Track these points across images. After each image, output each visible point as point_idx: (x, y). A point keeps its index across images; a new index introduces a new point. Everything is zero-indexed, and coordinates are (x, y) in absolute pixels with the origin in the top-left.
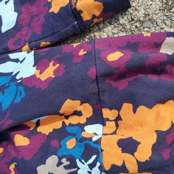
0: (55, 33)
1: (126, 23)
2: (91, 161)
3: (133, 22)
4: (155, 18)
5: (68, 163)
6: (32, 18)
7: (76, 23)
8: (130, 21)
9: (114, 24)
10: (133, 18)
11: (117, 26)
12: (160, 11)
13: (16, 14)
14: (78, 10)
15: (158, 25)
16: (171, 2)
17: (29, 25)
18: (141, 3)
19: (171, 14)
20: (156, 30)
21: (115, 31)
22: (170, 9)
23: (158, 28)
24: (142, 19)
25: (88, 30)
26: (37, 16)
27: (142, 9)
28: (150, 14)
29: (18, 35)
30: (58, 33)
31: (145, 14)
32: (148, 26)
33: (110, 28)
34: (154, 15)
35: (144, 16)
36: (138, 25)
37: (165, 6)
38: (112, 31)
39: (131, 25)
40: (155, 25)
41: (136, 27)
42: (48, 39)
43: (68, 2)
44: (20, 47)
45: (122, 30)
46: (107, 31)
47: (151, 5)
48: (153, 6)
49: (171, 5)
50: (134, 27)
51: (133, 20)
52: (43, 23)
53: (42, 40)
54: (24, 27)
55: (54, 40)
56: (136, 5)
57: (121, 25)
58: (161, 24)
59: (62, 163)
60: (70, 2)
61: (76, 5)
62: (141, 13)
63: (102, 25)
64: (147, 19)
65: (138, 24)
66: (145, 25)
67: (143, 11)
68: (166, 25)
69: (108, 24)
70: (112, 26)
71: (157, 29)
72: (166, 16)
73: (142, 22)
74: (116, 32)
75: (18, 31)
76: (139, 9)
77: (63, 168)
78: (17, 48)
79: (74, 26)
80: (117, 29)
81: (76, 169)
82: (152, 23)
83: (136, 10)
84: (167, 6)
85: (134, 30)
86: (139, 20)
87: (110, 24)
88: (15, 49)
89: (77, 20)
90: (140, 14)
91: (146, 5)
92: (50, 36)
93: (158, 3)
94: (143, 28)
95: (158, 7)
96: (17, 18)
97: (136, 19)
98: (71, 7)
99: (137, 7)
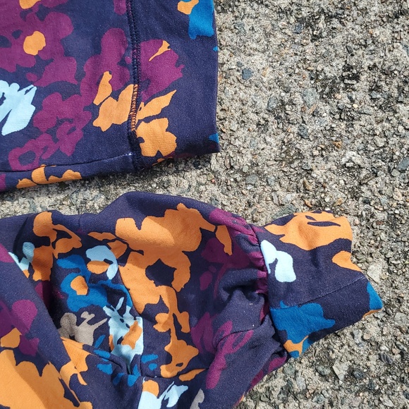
0: (93, 161)
1: (221, 170)
2: (119, 306)
3: (232, 172)
4: (266, 172)
5: (93, 315)
6: (60, 122)
7: (130, 154)
8: (227, 169)
9: (201, 168)
10: (232, 164)
11: (205, 172)
12: (275, 162)
13: (33, 108)
14: (138, 136)
15: (268, 185)
16: (294, 152)
17: (51, 132)
18: (248, 142)
19: (292, 170)
20: (264, 191)
21: (202, 180)
22: (291, 163)
23: (268, 188)
24: (245, 169)
25: (158, 169)
26: (70, 121)
27: (249, 153)
28: (259, 164)
29: (29, 146)
30: (97, 162)
31: (251, 161)
32: (253, 183)
33: (195, 174)
34: (266, 167)
35: (250, 165)
36: (239, 179)
37: (283, 155)
38: (198, 179)
39: (228, 175)
40: (264, 184)
41: (235, 180)
42: (79, 167)
43: (126, 120)
44: (30, 168)
45: (213, 181)
46: (189, 177)
47: (263, 149)
48: (266, 151)
49: (293, 156)
50: (232, 180)
51: (232, 167)
52: (79, 139)
53: (70, 167)
54: (42, 133)
55: (89, 172)
56: (240, 145)
57: (213, 172)
58: (273, 184)
59: (84, 319)
60: (128, 120)
61: (136, 128)
62: (246, 159)
63: (183, 165)
64: (253, 171)
65: (238, 177)
66: (249, 179)
67: (250, 157)
68: (281, 186)
69: (192, 167)
70: (199, 171)
71: (266, 190)
72: (283, 171)
73: (245, 175)
74: (204, 182)
75: (31, 137)
76: (244, 152)
77: (87, 325)
78: (24, 168)
79: (126, 158)
80: (205, 176)
81: (105, 320)
82: (261, 179)
83: (239, 152)
84: (287, 157)
85: (231, 185)
86: (240, 171)
87: (196, 167)
88: (21, 170)
89: (132, 150)
90: (245, 161)
91: (256, 148)
92: (84, 163)
93: (274, 148)
94: (246, 184)
95: (273, 155)
96: (33, 116)
97: (236, 167)
98: (129, 128)
99: (242, 149)
